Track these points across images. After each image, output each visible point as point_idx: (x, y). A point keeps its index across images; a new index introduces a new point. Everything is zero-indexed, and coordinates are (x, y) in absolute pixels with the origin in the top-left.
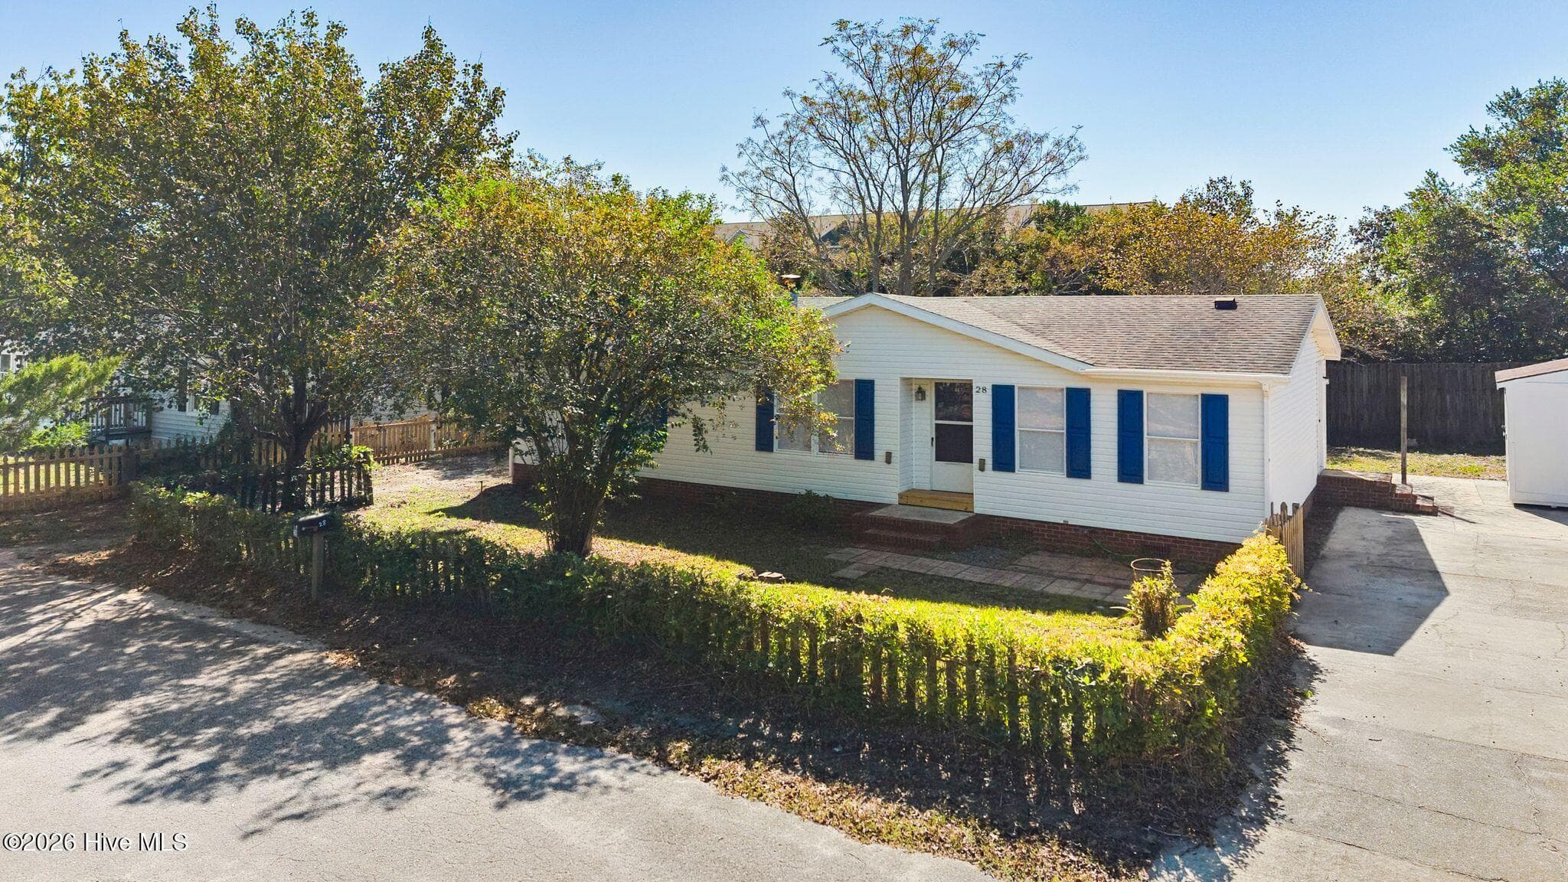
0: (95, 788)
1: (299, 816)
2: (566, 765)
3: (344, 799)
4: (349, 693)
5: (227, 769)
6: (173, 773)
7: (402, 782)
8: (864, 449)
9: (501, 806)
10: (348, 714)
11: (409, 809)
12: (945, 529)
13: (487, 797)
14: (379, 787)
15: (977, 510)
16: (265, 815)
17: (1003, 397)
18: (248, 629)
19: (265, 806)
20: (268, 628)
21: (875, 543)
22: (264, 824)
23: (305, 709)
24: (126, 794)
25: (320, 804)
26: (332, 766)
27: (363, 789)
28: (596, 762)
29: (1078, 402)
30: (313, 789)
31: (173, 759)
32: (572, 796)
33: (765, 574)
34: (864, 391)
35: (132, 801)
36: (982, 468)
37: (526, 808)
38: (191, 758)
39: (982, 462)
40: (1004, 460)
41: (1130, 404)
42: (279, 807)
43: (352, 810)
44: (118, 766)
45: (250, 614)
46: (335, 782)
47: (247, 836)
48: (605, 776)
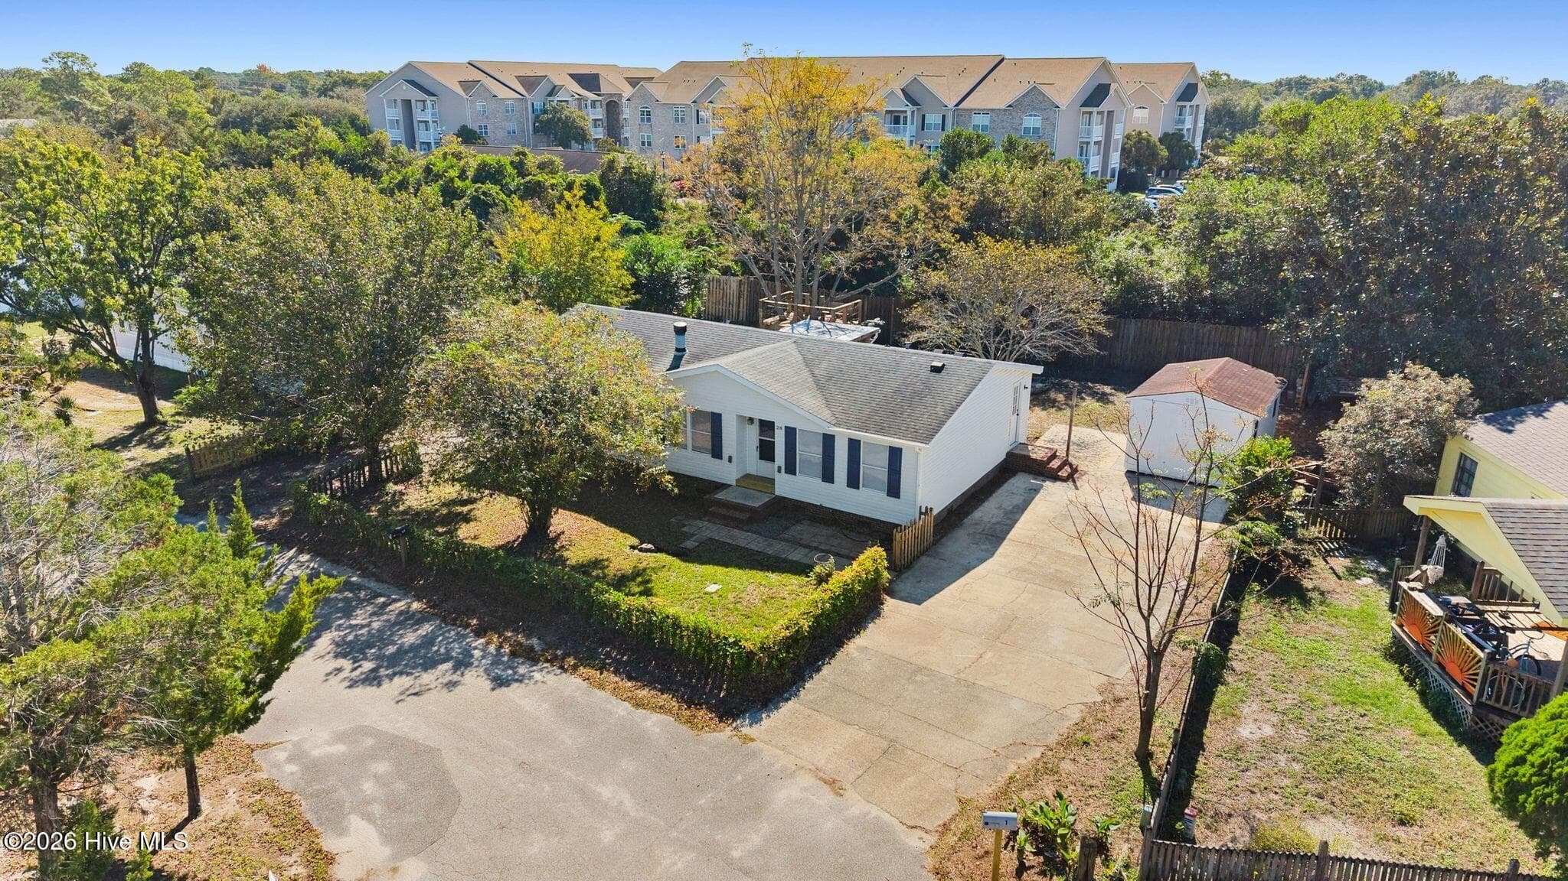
0: (334, 680)
1: (415, 694)
2: (522, 670)
3: (432, 686)
4: (427, 628)
5: (383, 672)
6: (362, 673)
7: (455, 678)
8: (717, 452)
9: (493, 689)
10: (428, 641)
11: (458, 690)
12: (752, 510)
13: (488, 684)
14: (445, 680)
15: (777, 493)
16: (402, 693)
17: (790, 433)
18: (373, 585)
19: (402, 689)
20: (386, 586)
21: (713, 517)
22: (402, 697)
23: (410, 638)
24: (347, 684)
25: (423, 688)
26: (425, 670)
27: (440, 680)
28: (535, 668)
29: (828, 441)
30: (418, 682)
31: (360, 666)
32: (523, 685)
33: (644, 546)
34: (716, 419)
35: (350, 687)
36: (779, 471)
37: (504, 689)
38: (368, 666)
39: (780, 468)
40: (790, 468)
41: (854, 445)
42: (407, 689)
43: (434, 692)
44: (339, 670)
45: (373, 575)
46: (428, 678)
47: (398, 702)
48: (537, 676)
